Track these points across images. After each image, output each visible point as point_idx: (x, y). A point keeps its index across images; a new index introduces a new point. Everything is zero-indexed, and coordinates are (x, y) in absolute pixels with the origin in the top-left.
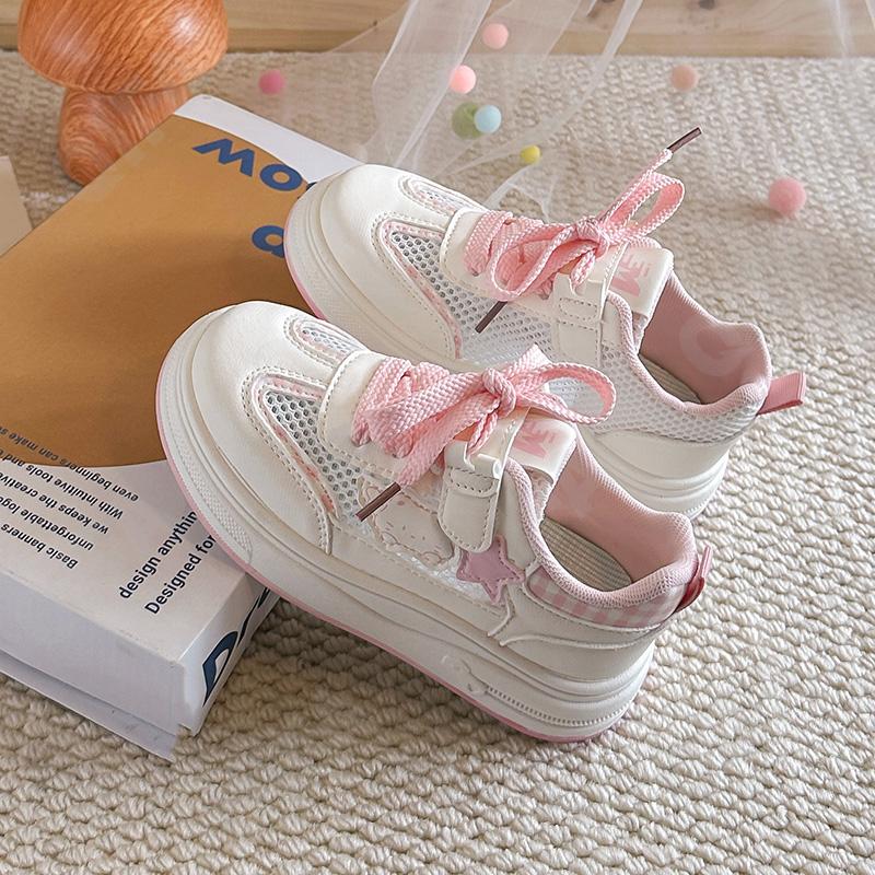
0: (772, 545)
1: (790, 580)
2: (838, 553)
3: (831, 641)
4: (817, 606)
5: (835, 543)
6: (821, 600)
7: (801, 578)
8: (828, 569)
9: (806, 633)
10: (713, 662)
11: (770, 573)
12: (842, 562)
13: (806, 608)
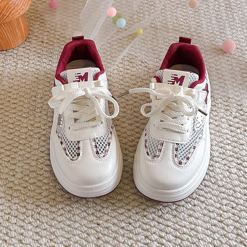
0: (210, 192)
1: (214, 206)
2: (232, 195)
3: (226, 231)
4: (223, 217)
5: (231, 191)
6: (224, 215)
7: (218, 205)
8: (228, 202)
9: (218, 228)
10: (184, 240)
11: (207, 204)
12: (233, 199)
13: (219, 218)
